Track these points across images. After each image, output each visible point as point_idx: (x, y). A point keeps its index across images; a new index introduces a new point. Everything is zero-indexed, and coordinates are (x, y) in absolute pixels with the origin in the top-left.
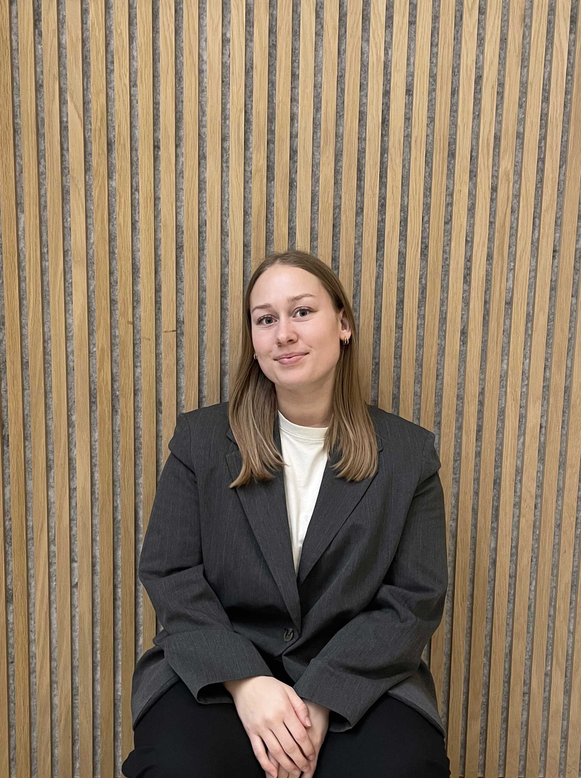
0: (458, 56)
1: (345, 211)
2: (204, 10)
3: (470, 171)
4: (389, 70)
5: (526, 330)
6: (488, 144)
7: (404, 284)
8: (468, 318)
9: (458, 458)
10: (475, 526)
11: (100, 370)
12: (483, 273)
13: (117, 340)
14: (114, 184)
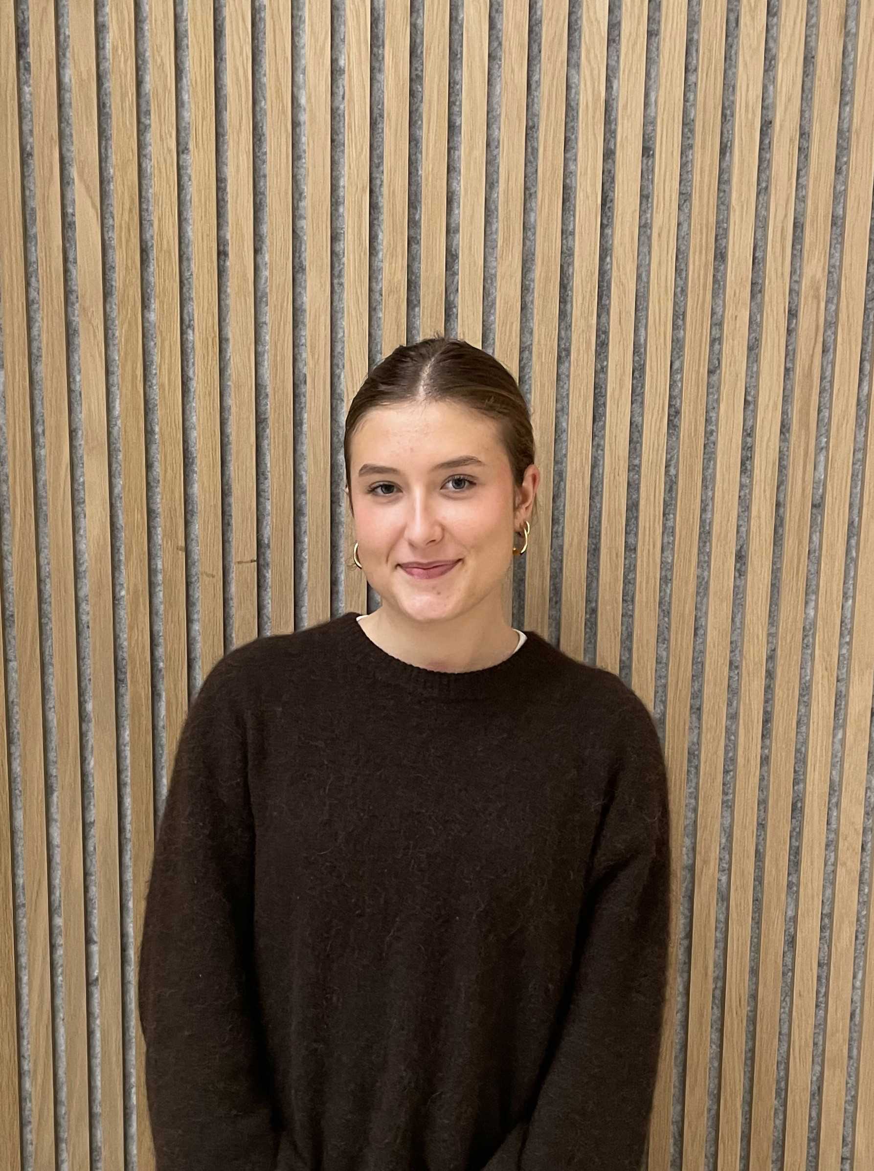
0: (731, 89)
1: (540, 355)
2: (301, 20)
3: (752, 284)
4: (614, 114)
5: (848, 551)
6: (783, 238)
7: (640, 476)
8: (748, 532)
9: (731, 768)
10: (759, 880)
11: (131, 628)
12: (774, 455)
13: (160, 577)
14: (152, 317)
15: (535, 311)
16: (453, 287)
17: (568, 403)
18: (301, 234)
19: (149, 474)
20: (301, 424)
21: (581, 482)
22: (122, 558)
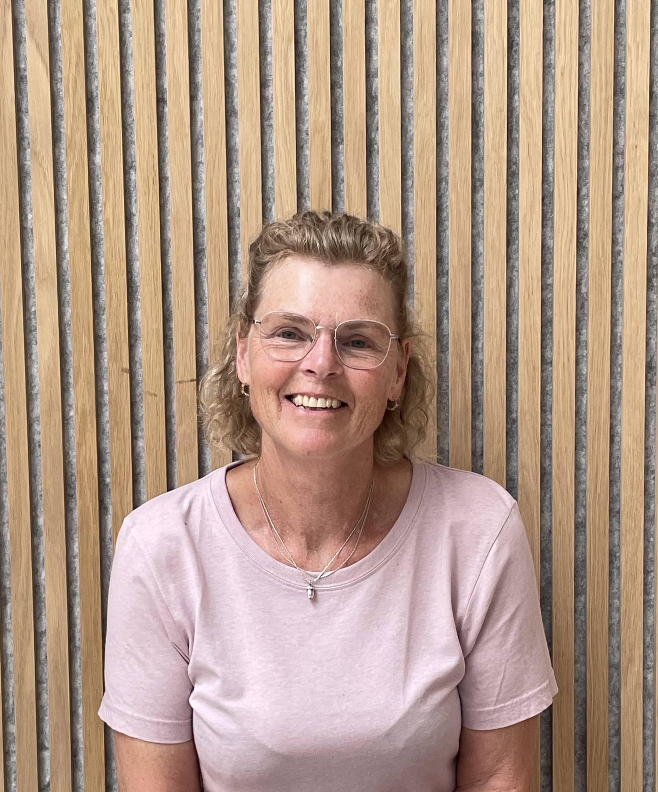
1: (455, 186)
7: (553, 294)
11: (80, 445)
13: (106, 398)
14: (98, 159)
15: (450, 144)
16: (374, 126)
17: (483, 228)
18: (233, 81)
19: (96, 302)
20: (236, 254)
21: (498, 302)
22: (71, 381)
